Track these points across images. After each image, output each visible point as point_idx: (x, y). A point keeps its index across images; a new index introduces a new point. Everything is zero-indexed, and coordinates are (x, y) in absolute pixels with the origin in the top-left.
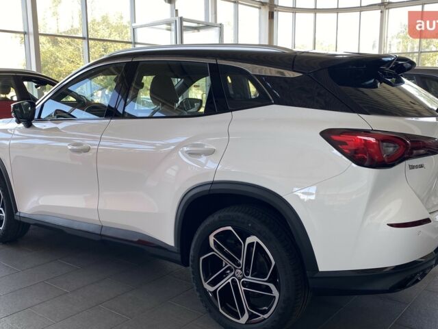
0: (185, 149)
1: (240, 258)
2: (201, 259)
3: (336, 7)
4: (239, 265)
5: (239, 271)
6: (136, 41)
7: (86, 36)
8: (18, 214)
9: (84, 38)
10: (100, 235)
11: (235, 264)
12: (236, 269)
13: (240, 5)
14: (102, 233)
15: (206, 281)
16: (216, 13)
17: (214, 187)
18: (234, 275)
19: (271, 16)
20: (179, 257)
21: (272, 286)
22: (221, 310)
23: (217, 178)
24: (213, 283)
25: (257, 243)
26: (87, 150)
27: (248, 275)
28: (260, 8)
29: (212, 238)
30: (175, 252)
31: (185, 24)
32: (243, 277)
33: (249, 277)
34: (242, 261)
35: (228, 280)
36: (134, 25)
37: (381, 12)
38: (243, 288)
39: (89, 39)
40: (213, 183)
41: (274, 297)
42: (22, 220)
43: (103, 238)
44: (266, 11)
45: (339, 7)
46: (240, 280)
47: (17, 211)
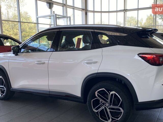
0: (85, 62)
1: (108, 99)
2: (92, 101)
3: (108, 11)
4: (107, 102)
5: (107, 104)
6: (38, 23)
7: (20, 21)
8: (12, 88)
9: (19, 22)
10: (49, 94)
11: (105, 101)
12: (106, 103)
13: (75, 10)
14: (50, 93)
15: (94, 109)
16: (67, 13)
17: (98, 75)
18: (105, 106)
19: (86, 14)
20: (83, 101)
21: (121, 108)
22: (100, 118)
23: (99, 72)
24: (97, 109)
25: (115, 94)
26: (44, 63)
27: (111, 105)
28: (82, 11)
29: (96, 93)
30: (81, 99)
31: (57, 16)
32: (109, 106)
33: (112, 106)
34: (109, 101)
35: (103, 107)
36: (37, 17)
37: (124, 13)
38: (109, 110)
39: (21, 22)
40: (97, 73)
41: (122, 112)
42: (14, 91)
43: (50, 95)
44: (84, 12)
45: (110, 11)
46: (107, 107)
47: (11, 87)
